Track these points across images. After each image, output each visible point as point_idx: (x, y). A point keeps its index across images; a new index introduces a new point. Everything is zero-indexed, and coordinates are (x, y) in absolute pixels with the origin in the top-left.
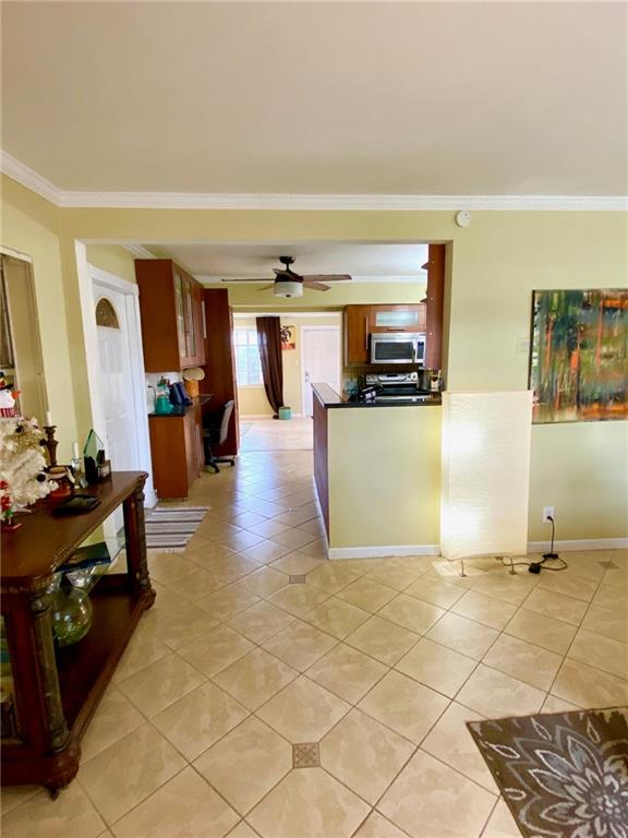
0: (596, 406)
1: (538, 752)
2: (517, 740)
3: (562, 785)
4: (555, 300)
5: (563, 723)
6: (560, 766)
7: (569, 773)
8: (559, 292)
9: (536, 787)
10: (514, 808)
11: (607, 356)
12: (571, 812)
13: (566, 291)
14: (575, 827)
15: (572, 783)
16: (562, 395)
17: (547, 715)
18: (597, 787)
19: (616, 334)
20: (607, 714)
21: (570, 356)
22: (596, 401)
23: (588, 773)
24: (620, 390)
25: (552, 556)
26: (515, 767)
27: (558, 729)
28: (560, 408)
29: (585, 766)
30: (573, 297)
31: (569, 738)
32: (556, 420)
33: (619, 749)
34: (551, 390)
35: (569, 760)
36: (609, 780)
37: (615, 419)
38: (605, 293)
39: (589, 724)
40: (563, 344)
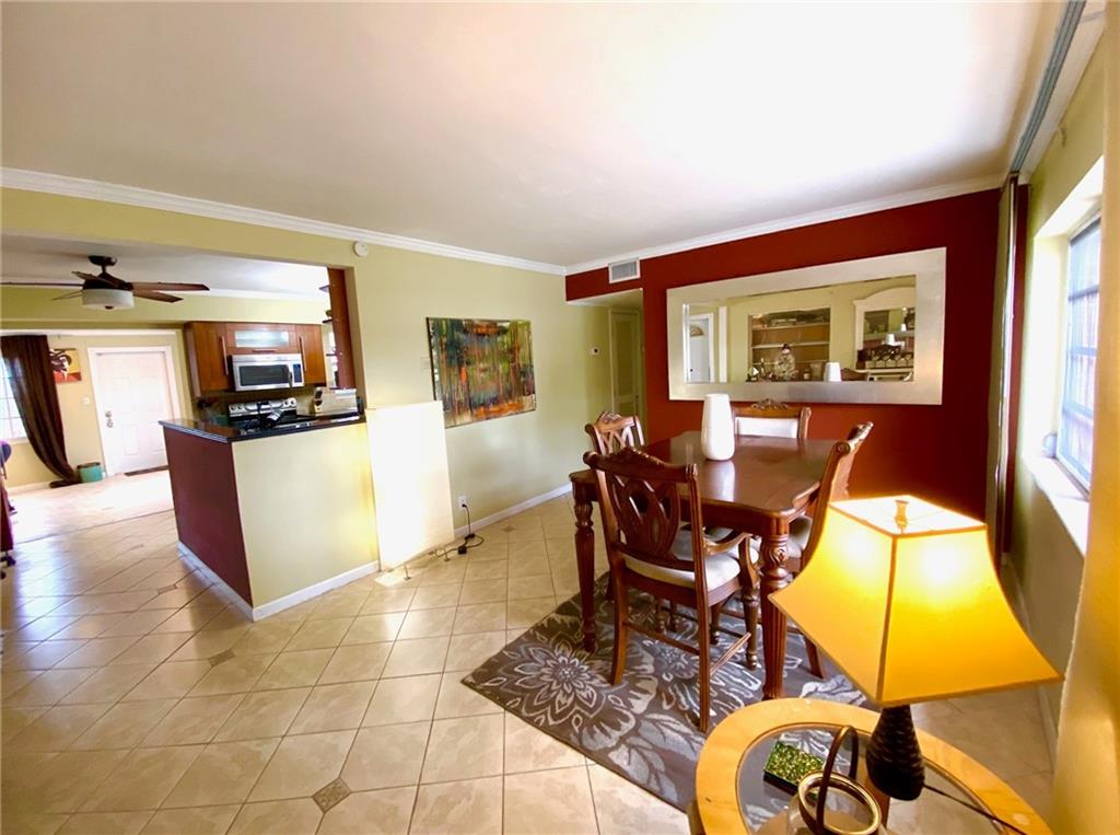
0: (482, 409)
1: (516, 669)
2: (500, 671)
3: (538, 678)
4: (444, 327)
5: (523, 643)
6: (532, 669)
7: (539, 669)
8: (446, 320)
9: (524, 690)
10: (516, 712)
11: (484, 370)
12: (550, 691)
13: (451, 320)
14: (555, 697)
15: (543, 674)
16: (460, 403)
17: (511, 644)
18: (557, 667)
19: (487, 353)
20: (545, 622)
21: (460, 371)
22: (482, 405)
23: (549, 662)
24: (495, 396)
25: (472, 536)
26: (506, 687)
27: (522, 648)
28: (459, 413)
29: (545, 660)
30: (456, 324)
31: (531, 650)
32: (458, 423)
33: (559, 639)
34: (451, 399)
35: (536, 662)
36: (561, 659)
37: (495, 417)
38: (477, 322)
39: (538, 634)
40: (455, 362)
